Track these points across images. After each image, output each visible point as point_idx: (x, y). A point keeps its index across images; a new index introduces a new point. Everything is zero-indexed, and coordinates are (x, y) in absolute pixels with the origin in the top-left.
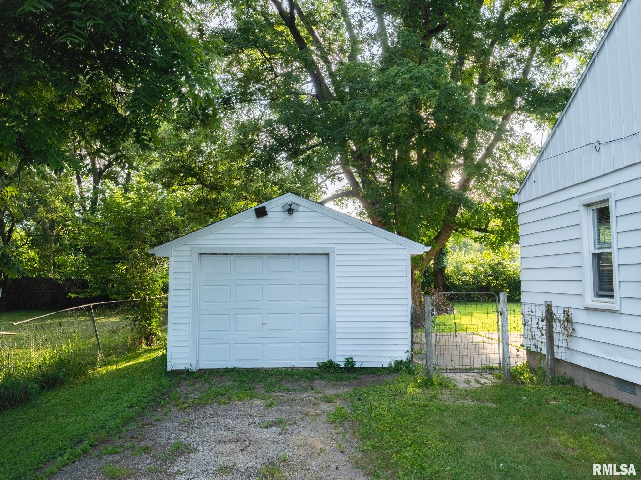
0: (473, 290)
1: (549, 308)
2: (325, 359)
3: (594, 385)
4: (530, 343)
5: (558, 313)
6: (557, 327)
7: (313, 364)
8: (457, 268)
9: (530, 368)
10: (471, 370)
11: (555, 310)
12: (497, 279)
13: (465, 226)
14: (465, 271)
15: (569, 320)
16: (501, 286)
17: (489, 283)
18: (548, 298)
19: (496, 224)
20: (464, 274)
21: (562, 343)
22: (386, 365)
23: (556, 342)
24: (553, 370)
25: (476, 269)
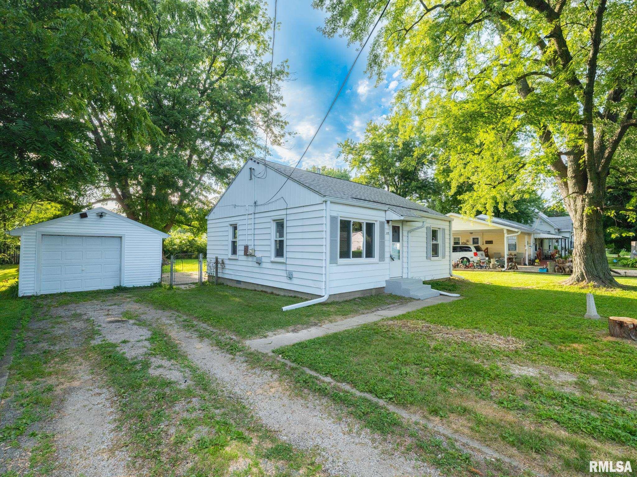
0: (179, 253)
1: (217, 259)
2: (117, 284)
3: (230, 284)
4: (209, 272)
5: (220, 261)
6: (219, 266)
7: (111, 287)
8: (171, 241)
9: (209, 281)
10: (186, 284)
11: (219, 260)
12: (192, 247)
13: (180, 223)
14: (175, 243)
15: (223, 263)
16: (194, 251)
17: (187, 250)
18: (217, 256)
19: (195, 223)
20: (175, 245)
21: (221, 271)
22: (149, 285)
23: (219, 271)
24: (217, 281)
25: (181, 242)
